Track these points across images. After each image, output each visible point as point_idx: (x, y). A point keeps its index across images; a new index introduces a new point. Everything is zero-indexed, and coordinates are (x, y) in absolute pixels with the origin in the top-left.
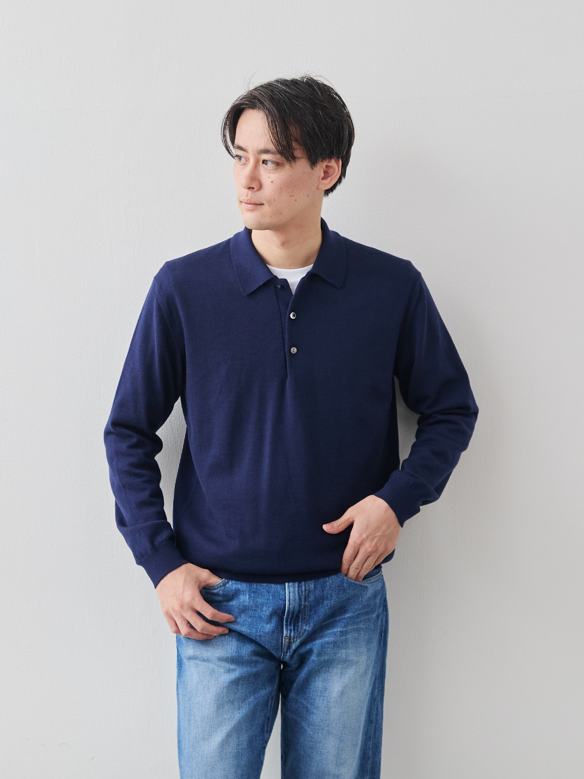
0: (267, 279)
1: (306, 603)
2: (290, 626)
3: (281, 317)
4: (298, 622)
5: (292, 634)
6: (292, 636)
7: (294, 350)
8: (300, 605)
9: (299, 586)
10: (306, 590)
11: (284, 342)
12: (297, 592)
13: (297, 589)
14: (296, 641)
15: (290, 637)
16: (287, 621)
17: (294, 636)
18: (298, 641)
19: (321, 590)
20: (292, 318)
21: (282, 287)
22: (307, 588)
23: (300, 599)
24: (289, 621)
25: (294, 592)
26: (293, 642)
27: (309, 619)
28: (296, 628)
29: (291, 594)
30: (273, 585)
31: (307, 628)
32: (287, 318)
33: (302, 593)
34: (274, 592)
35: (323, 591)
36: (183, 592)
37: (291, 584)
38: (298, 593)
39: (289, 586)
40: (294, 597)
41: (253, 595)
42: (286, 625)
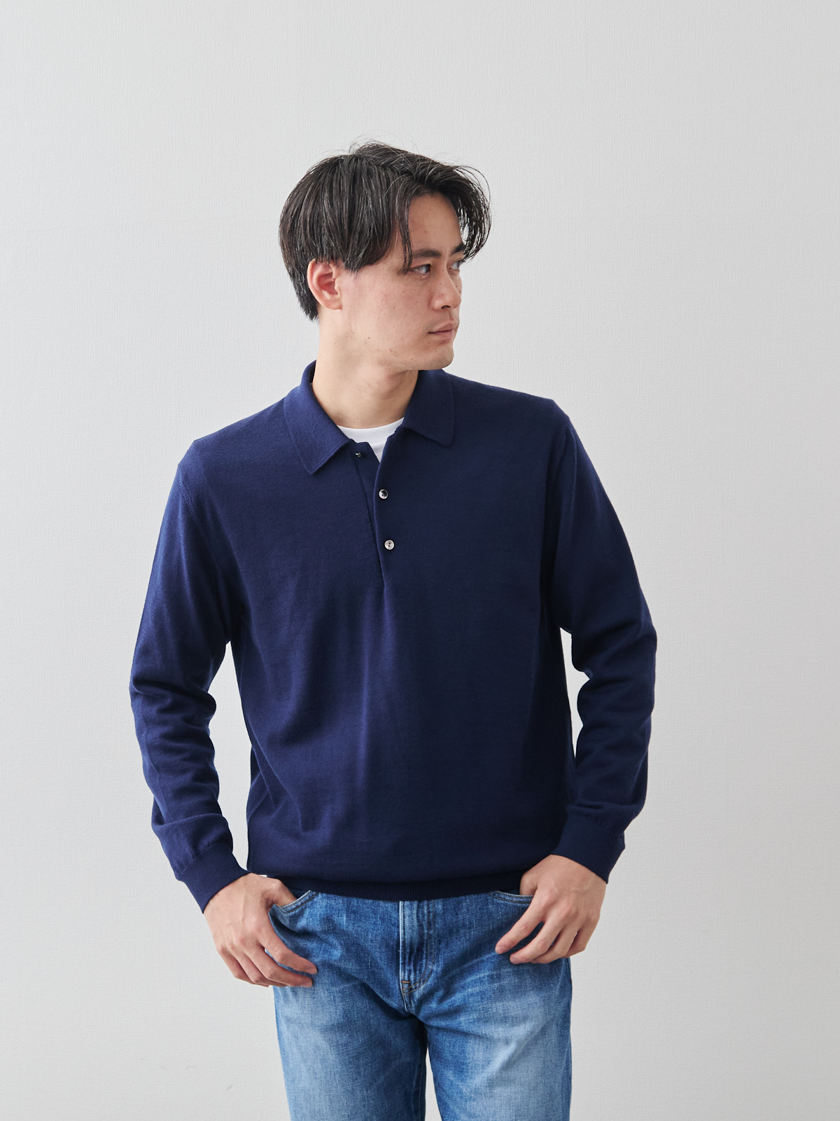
0: (340, 446)
1: (431, 932)
2: (409, 964)
3: (367, 499)
4: (422, 959)
5: (412, 977)
6: (412, 979)
7: (389, 545)
8: (421, 935)
9: (418, 907)
10: (429, 912)
11: (374, 535)
12: (415, 917)
13: (415, 912)
14: (419, 986)
15: (409, 980)
16: (404, 958)
17: (415, 980)
18: (422, 987)
19: (454, 913)
20: (383, 497)
21: (363, 455)
22: (431, 910)
23: (421, 926)
24: (407, 957)
25: (410, 915)
26: (416, 988)
27: (438, 954)
28: (418, 968)
29: (407, 918)
30: (381, 903)
31: (435, 969)
32: (374, 496)
33: (423, 917)
34: (383, 913)
35: (457, 914)
36: (243, 920)
37: (407, 903)
38: (418, 917)
39: (404, 907)
40: (411, 922)
41: (353, 916)
42: (404, 964)
